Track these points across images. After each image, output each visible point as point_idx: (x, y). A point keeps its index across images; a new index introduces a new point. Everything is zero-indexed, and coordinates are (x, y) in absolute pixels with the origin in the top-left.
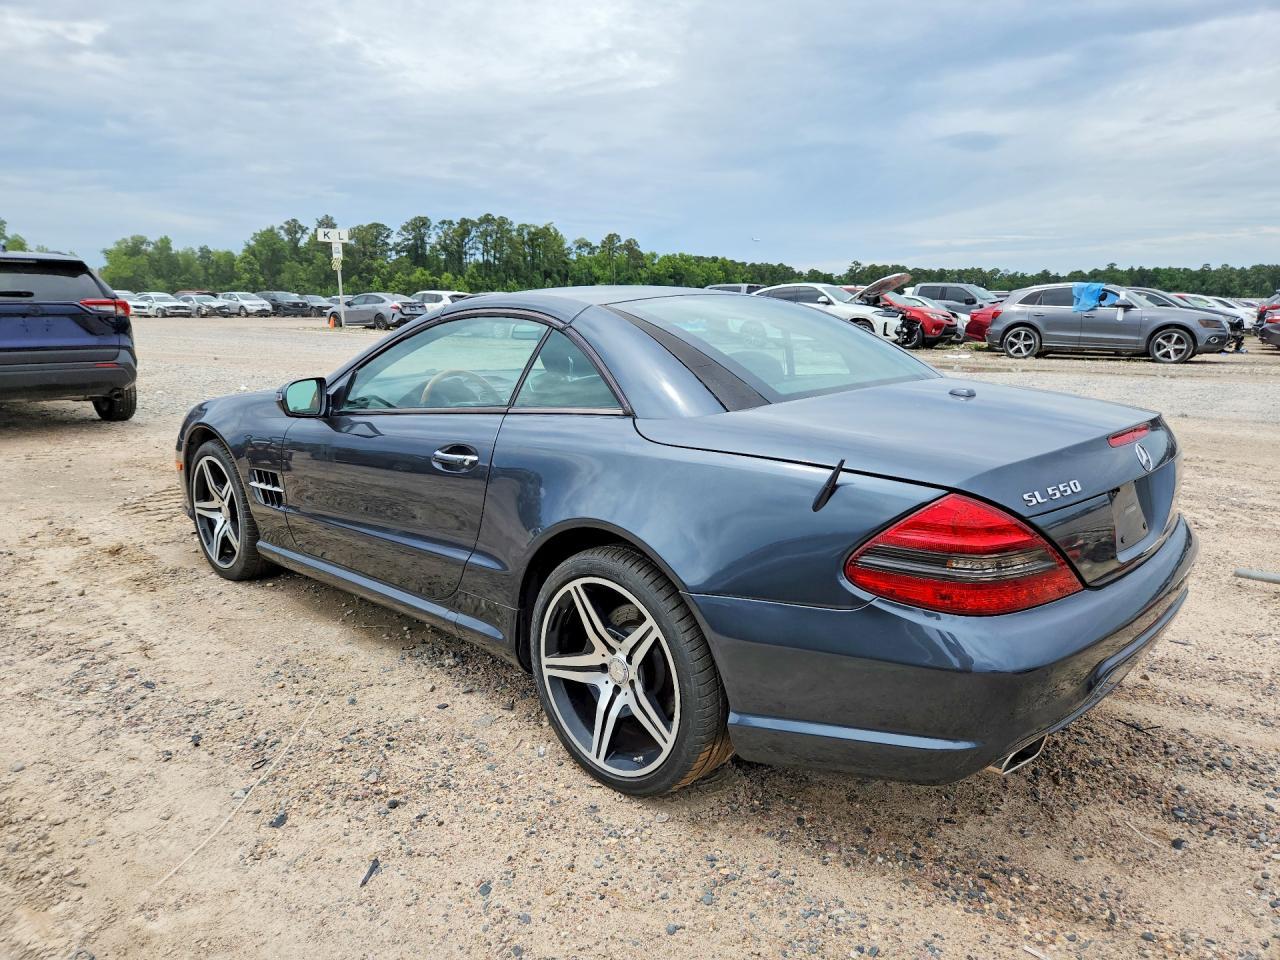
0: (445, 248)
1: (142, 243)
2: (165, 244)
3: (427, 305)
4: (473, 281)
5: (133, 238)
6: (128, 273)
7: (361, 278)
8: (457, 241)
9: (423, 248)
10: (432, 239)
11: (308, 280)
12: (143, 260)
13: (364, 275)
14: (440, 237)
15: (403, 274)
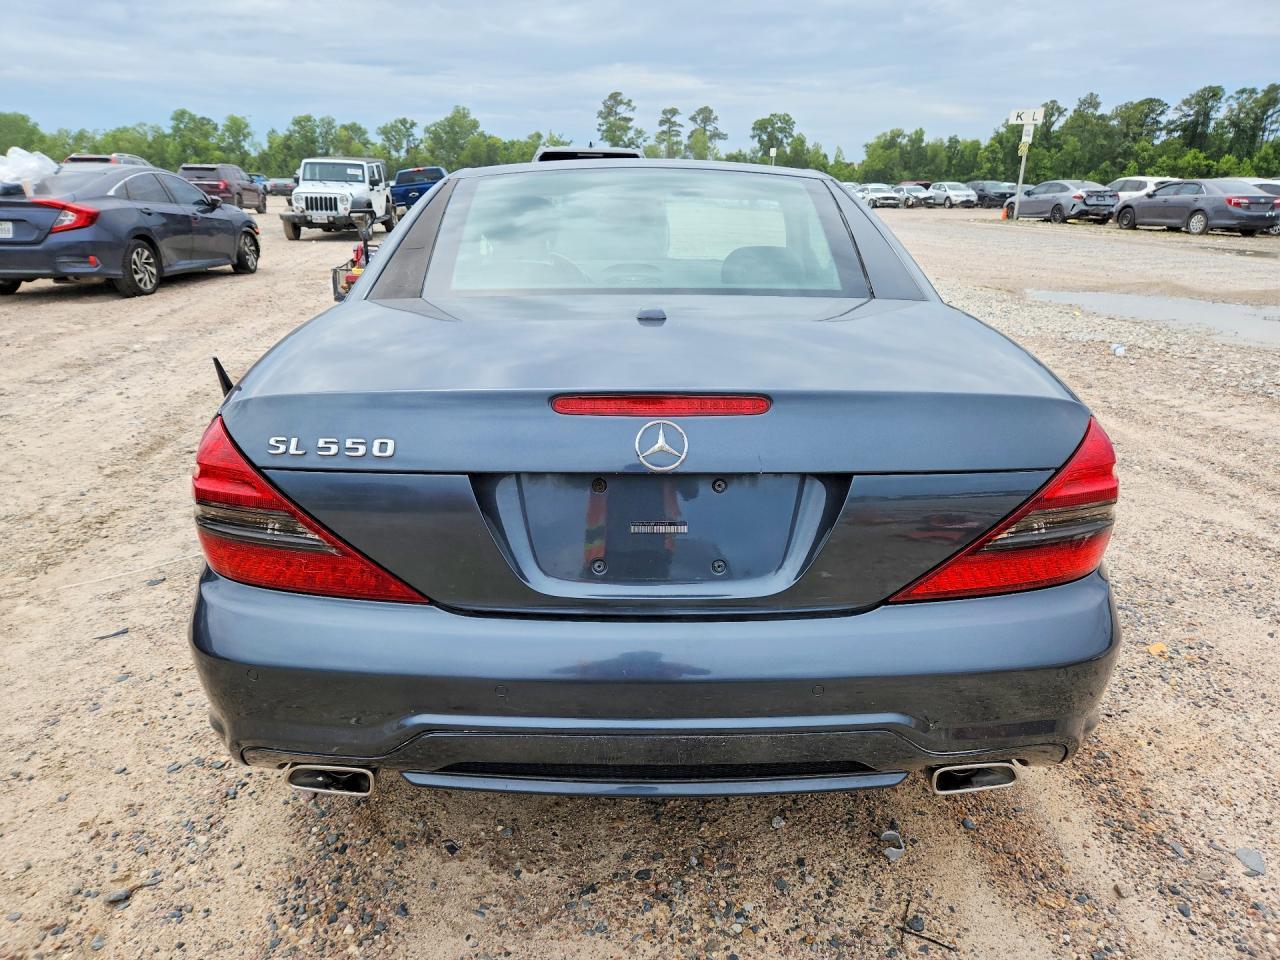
0: (1234, 124)
1: (898, 137)
2: (919, 137)
3: (1121, 194)
4: (1265, 165)
5: (892, 132)
6: (879, 166)
7: (1114, 163)
8: (1256, 114)
9: (1205, 124)
10: (1221, 113)
11: (1051, 169)
12: (896, 153)
13: (1120, 160)
14: (1232, 110)
15: (1169, 158)
